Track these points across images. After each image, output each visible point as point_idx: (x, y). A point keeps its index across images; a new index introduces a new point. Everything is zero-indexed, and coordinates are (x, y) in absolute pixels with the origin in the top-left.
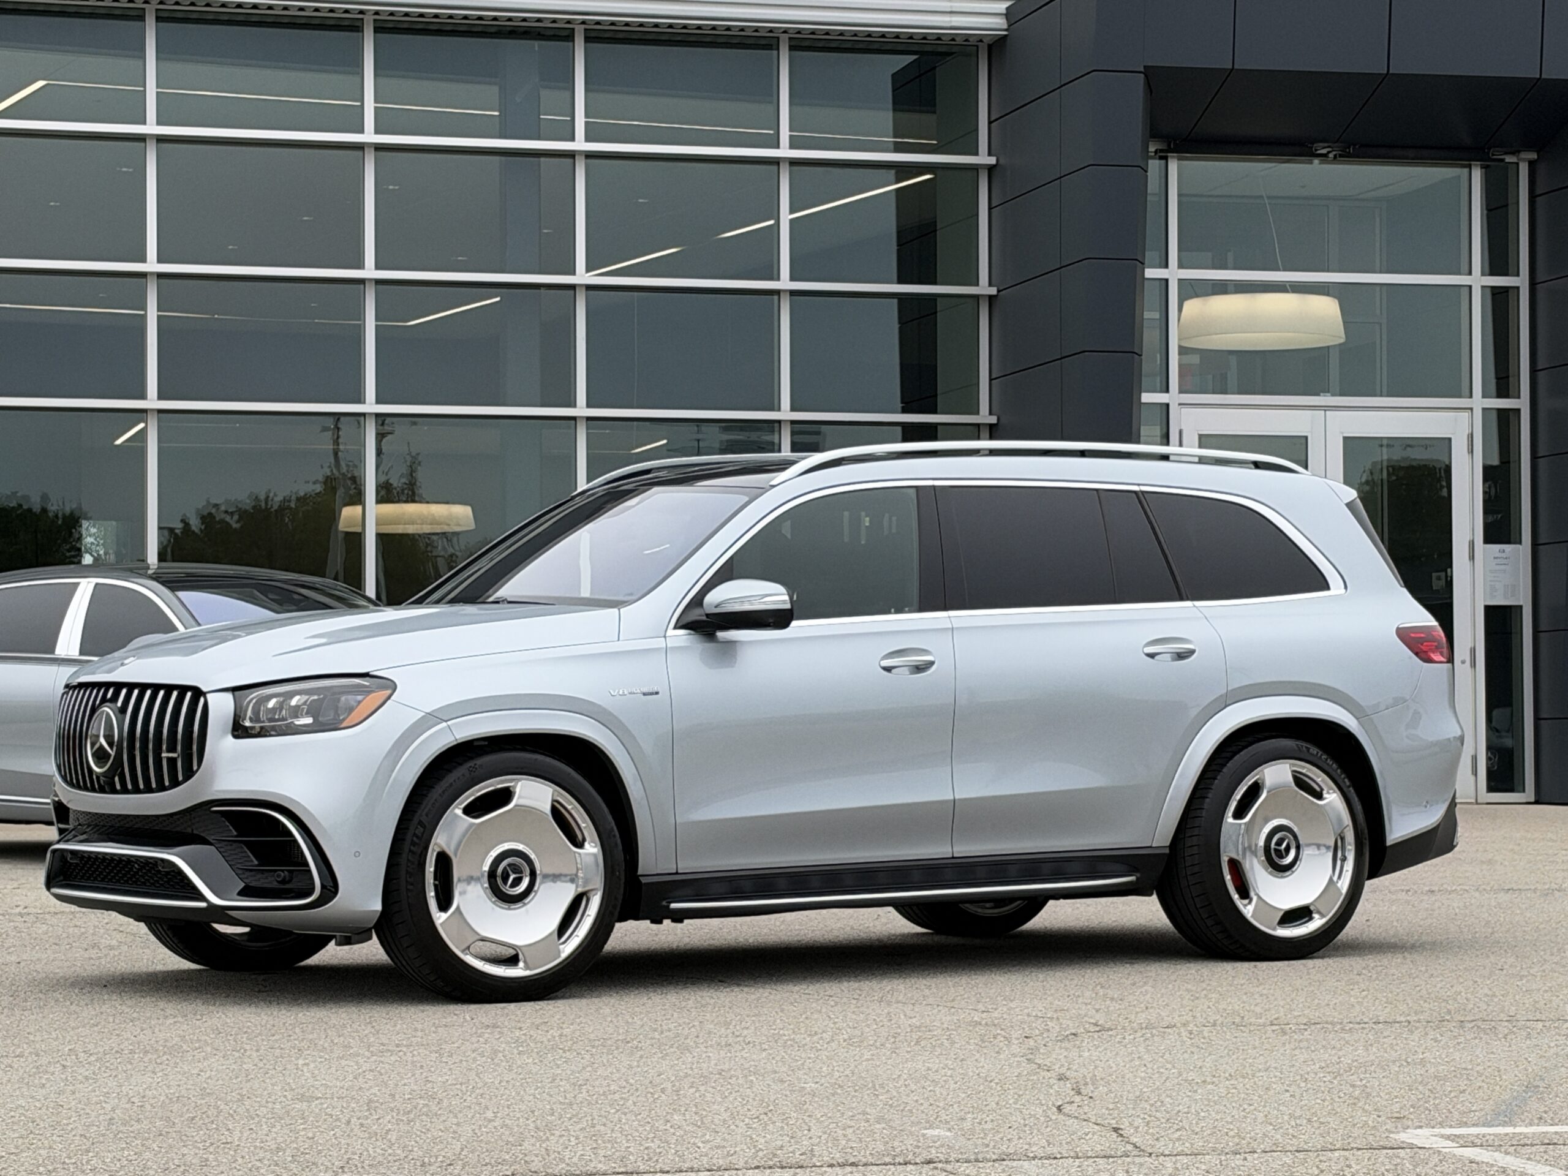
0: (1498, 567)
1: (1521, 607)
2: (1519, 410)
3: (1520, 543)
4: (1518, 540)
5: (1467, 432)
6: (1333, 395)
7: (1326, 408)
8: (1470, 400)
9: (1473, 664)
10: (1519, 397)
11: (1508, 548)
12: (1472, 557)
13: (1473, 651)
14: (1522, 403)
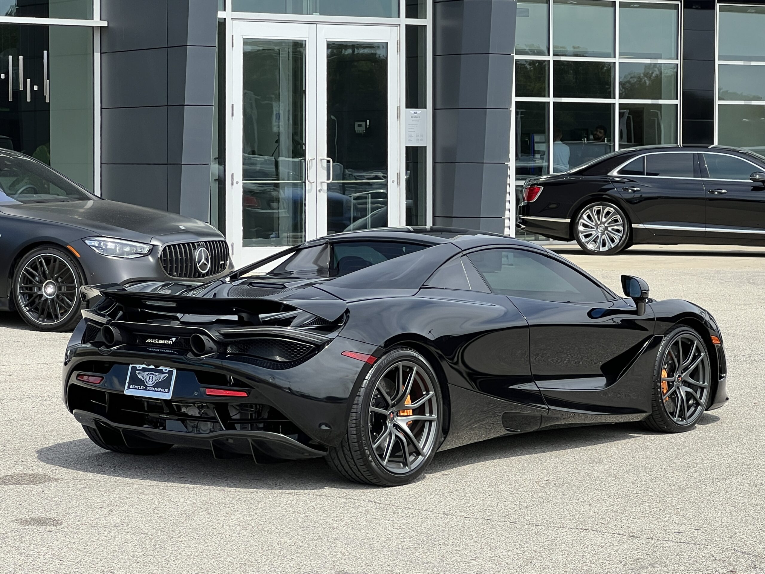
0: (415, 123)
1: (426, 147)
2: (425, 26)
3: (426, 108)
4: (424, 106)
5: (397, 39)
6: (320, 15)
7: (317, 23)
8: (399, 19)
9: (399, 183)
10: (426, 18)
11: (419, 111)
12: (399, 117)
13: (399, 175)
14: (427, 22)
